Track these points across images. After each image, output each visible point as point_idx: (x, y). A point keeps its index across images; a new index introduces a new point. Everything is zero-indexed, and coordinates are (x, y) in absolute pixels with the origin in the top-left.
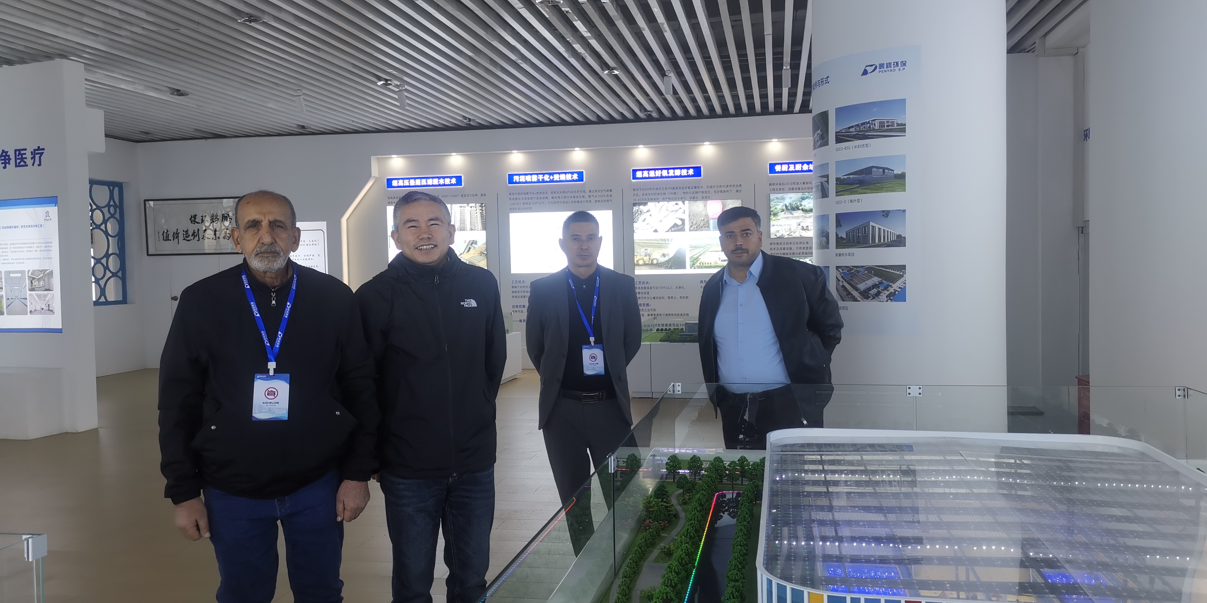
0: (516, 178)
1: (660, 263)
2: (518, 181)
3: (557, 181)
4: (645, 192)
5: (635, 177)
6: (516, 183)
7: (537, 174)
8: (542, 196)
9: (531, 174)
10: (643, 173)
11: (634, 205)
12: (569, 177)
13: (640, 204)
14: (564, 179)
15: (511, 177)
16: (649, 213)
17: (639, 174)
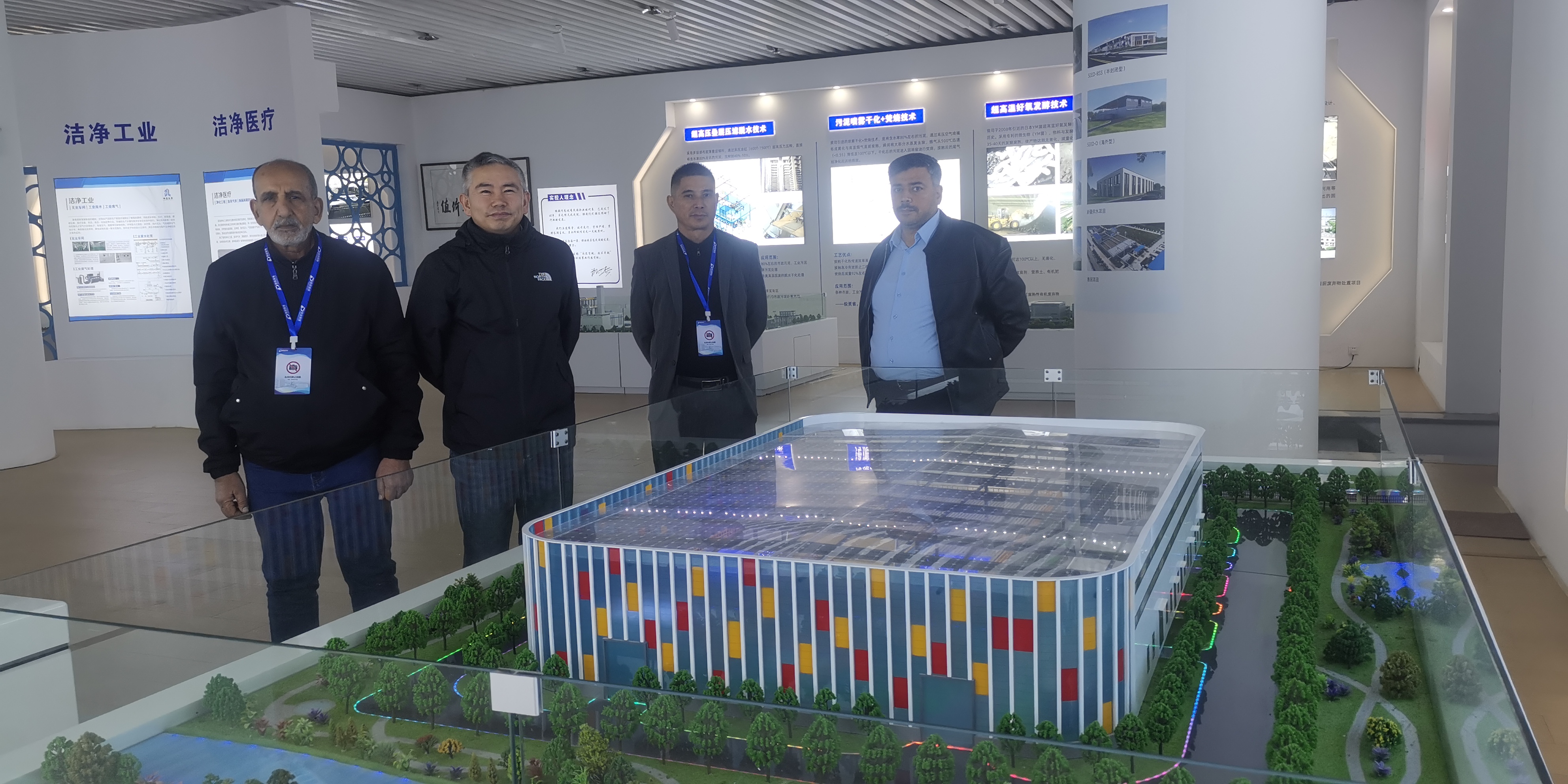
0: (839, 122)
1: (1021, 227)
2: (841, 125)
3: (889, 124)
4: (1002, 133)
5: (989, 114)
6: (839, 128)
7: (865, 115)
8: (871, 143)
9: (857, 116)
10: (1000, 108)
11: (989, 150)
12: (905, 117)
13: (995, 150)
14: (899, 121)
15: (832, 120)
16: (1008, 161)
17: (995, 110)
